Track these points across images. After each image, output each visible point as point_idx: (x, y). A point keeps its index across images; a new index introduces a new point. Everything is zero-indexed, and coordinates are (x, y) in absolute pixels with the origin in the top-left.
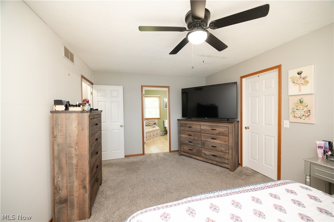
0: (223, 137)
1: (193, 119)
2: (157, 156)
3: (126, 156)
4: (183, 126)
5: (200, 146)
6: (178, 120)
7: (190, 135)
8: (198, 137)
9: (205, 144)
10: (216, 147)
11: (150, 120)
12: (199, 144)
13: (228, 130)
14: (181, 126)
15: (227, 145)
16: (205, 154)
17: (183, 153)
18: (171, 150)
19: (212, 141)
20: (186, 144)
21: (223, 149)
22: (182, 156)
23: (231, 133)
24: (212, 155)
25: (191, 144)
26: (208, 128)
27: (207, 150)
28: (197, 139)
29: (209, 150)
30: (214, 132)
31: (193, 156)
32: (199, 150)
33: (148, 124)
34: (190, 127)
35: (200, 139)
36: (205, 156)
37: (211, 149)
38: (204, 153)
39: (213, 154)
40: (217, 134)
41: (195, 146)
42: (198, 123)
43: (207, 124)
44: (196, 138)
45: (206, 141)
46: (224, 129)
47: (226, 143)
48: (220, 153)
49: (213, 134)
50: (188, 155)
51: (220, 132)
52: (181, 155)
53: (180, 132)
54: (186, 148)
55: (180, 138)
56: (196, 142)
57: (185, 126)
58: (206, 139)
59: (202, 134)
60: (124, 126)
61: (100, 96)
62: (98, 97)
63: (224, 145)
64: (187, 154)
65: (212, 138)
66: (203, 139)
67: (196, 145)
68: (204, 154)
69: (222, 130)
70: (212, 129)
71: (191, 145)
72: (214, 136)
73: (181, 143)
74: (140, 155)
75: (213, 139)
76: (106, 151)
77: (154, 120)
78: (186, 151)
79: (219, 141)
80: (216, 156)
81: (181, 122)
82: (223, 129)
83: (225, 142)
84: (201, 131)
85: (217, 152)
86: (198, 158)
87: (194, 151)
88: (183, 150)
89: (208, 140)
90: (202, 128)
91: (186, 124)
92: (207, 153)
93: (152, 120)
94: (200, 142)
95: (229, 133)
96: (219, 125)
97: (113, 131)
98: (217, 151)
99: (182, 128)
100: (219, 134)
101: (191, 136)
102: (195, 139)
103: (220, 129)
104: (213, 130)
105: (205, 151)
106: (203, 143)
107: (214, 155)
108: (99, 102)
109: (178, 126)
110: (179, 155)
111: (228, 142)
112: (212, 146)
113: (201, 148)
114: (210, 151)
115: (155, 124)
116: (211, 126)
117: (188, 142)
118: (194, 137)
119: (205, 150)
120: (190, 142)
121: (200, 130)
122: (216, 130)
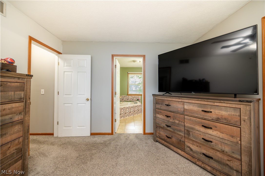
0: (227, 126)
1: (173, 94)
2: (126, 139)
3: (92, 134)
4: (159, 104)
5: (182, 134)
6: (153, 95)
7: (168, 116)
8: (180, 121)
9: (191, 134)
10: (211, 142)
11: (133, 96)
12: (180, 131)
13: (238, 114)
14: (156, 103)
15: (238, 143)
16: (191, 150)
17: (159, 139)
18: (146, 132)
19: (203, 130)
20: (163, 128)
21: (227, 149)
22: (157, 143)
23: (248, 122)
24: (203, 154)
25: (169, 128)
26: (195, 108)
27: (195, 143)
28: (178, 124)
29: (197, 144)
30: (208, 116)
31: (172, 147)
32: (180, 140)
33: (126, 100)
34: (167, 105)
35: (183, 124)
36: (191, 153)
37: (201, 144)
38: (189, 147)
39: (204, 152)
40: (212, 120)
41: (175, 133)
42: (180, 100)
43: (193, 102)
44: (177, 122)
45: (193, 129)
46: (228, 113)
47: (234, 140)
48: (219, 154)
49: (205, 119)
50: (165, 143)
51: (220, 117)
52: (157, 141)
53: (156, 111)
54: (163, 133)
55: (155, 119)
56: (177, 127)
57: (161, 103)
58: (193, 126)
59: (186, 117)
60: (91, 100)
61: (66, 66)
62: (64, 67)
63: (229, 143)
64: (163, 142)
65: (203, 126)
66: (187, 125)
67: (176, 131)
68: (188, 149)
69: (224, 113)
70: (202, 111)
71: (169, 131)
72: (206, 123)
73: (156, 126)
74: (108, 134)
75: (205, 127)
76: (70, 127)
77: (137, 96)
78: (163, 138)
79: (218, 132)
80: (212, 158)
81: (156, 98)
82: (227, 111)
83: (232, 137)
84: (184, 113)
85: (212, 151)
86: (180, 151)
87: (174, 139)
88: (159, 135)
89: (195, 127)
90: (186, 107)
91: (163, 101)
92: (194, 148)
93: (136, 96)
94: (182, 129)
95: (242, 122)
96: (216, 104)
97: (79, 105)
98: (213, 149)
99: (158, 106)
100: (218, 120)
101: (169, 118)
102: (174, 123)
103: (220, 112)
104: (205, 111)
105: (191, 145)
106: (187, 130)
107: (207, 155)
108: (65, 73)
109: (154, 103)
110: (154, 141)
111: (239, 139)
112: (203, 139)
113: (183, 138)
114: (200, 147)
115: (138, 100)
116: (200, 105)
117: (165, 126)
118: (173, 119)
119: (191, 142)
120: (168, 126)
121: (182, 110)
122: (211, 112)
